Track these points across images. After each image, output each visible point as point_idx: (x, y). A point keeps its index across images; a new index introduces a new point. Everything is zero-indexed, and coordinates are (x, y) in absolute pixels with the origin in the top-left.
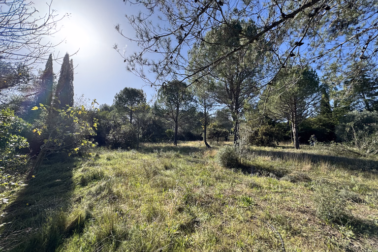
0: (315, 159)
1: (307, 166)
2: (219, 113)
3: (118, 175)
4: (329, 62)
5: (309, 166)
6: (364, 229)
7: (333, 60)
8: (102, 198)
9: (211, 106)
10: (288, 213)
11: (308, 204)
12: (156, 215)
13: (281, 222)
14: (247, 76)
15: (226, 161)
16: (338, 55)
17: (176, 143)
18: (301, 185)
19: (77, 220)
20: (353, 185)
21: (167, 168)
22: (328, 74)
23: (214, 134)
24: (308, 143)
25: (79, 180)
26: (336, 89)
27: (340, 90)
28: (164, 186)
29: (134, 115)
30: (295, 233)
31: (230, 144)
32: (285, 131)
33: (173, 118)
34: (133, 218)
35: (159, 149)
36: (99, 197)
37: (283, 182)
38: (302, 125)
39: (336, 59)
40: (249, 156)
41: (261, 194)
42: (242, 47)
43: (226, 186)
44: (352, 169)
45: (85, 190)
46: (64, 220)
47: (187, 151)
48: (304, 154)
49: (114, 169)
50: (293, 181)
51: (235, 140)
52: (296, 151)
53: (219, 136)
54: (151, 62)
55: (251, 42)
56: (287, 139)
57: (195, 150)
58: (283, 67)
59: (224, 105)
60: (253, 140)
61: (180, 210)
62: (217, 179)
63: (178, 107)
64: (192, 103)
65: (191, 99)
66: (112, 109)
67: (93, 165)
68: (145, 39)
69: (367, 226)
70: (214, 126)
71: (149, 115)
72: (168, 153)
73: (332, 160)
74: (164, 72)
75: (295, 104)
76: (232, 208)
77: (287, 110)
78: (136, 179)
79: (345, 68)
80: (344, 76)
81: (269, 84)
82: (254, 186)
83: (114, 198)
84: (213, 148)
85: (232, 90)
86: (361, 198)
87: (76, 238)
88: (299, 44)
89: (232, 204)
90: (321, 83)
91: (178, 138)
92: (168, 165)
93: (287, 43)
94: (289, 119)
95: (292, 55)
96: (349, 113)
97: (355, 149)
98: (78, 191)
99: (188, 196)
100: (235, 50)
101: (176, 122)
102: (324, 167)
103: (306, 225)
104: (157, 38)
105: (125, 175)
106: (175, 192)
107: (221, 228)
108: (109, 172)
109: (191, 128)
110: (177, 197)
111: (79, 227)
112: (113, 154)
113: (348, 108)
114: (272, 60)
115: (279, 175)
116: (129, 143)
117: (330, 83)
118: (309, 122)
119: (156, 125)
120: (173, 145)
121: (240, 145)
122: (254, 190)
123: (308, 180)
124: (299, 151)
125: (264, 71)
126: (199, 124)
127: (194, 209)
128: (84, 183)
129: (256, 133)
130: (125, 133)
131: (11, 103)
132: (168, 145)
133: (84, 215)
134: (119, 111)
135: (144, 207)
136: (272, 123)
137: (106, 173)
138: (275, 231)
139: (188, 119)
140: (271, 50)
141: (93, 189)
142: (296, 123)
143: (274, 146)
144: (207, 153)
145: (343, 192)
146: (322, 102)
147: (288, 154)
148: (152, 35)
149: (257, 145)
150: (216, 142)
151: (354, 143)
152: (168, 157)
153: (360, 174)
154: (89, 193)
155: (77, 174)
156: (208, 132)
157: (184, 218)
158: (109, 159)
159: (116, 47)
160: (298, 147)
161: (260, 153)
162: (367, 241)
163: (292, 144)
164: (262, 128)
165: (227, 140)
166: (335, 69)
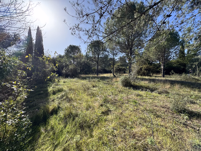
0: (173, 83)
1: (168, 86)
2: (121, 58)
3: (70, 90)
4: (186, 26)
5: (169, 86)
6: (194, 115)
7: (189, 25)
8: (64, 100)
9: (117, 54)
10: (155, 108)
11: (166, 104)
12: (90, 107)
13: (151, 112)
14: (137, 37)
15: (124, 83)
16: (193, 22)
17: (97, 75)
18: (163, 96)
19: (54, 109)
20: (192, 95)
21: (94, 87)
22: (185, 34)
23: (118, 70)
24: (170, 75)
25: (52, 91)
26: (189, 43)
27: (191, 43)
28: (93, 95)
29: (75, 60)
30: (158, 116)
31: (126, 75)
32: (157, 68)
33: (96, 61)
34: (79, 108)
35: (89, 77)
36: (62, 99)
37: (154, 94)
38: (167, 64)
39: (191, 24)
40: (136, 81)
41: (142, 99)
42: (136, 19)
43: (124, 95)
44: (193, 88)
45: (55, 96)
46: (48, 108)
47: (103, 78)
48: (166, 80)
49: (68, 87)
50: (159, 93)
51: (129, 72)
52: (162, 78)
53: (121, 71)
54: (84, 30)
55: (141, 16)
56: (158, 72)
57: (108, 78)
58: (159, 30)
59: (124, 54)
60: (139, 73)
61: (102, 105)
62: (119, 92)
63: (98, 55)
64: (106, 53)
65: (106, 51)
66: (63, 57)
67: (57, 85)
68: (81, 16)
69: (196, 114)
70: (118, 65)
71: (83, 60)
72: (94, 80)
73: (182, 83)
74: (92, 35)
75: (164, 52)
76: (127, 105)
77: (159, 56)
78: (79, 92)
79: (195, 30)
80: (195, 35)
81: (150, 40)
82: (138, 95)
83: (70, 100)
84: (118, 77)
85: (129, 44)
86: (195, 102)
87: (55, 116)
88: (169, 16)
89: (127, 103)
90: (181, 40)
91: (98, 72)
92: (94, 85)
93: (162, 16)
94: (160, 61)
95: (164, 23)
96: (196, 57)
97: (196, 77)
98: (52, 97)
99: (105, 99)
100: (132, 21)
101: (98, 63)
102: (177, 87)
103: (164, 113)
104: (87, 15)
105: (74, 90)
106: (98, 98)
107: (122, 113)
108: (65, 88)
109: (105, 66)
110: (100, 100)
111: (55, 111)
112: (66, 80)
113: (195, 55)
114: (152, 27)
115: (152, 90)
116: (73, 74)
117: (186, 39)
118: (171, 63)
119: (87, 65)
120: (96, 76)
121: (131, 75)
122: (139, 97)
123: (167, 93)
124: (164, 78)
125: (147, 33)
126: (110, 65)
127: (108, 105)
128: (54, 93)
129: (141, 69)
130: (71, 69)
131: (13, 54)
132: (94, 75)
133: (57, 106)
134: (67, 58)
135: (84, 104)
136: (151, 64)
137: (64, 89)
138: (148, 115)
139: (103, 62)
140: (152, 20)
141: (59, 96)
142: (164, 63)
143: (151, 76)
144: (114, 80)
145: (186, 99)
146: (180, 51)
147: (158, 80)
148: (84, 13)
149: (141, 75)
150: (119, 74)
151: (196, 74)
152: (94, 81)
153: (197, 90)
154: (57, 98)
155: (50, 89)
156: (115, 69)
157: (104, 109)
158: (64, 82)
159: (65, 21)
160: (164, 76)
161: (143, 79)
162: (195, 121)
163: (160, 75)
164: (145, 66)
165: (125, 73)
166: (189, 30)
